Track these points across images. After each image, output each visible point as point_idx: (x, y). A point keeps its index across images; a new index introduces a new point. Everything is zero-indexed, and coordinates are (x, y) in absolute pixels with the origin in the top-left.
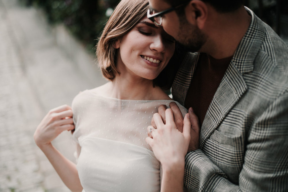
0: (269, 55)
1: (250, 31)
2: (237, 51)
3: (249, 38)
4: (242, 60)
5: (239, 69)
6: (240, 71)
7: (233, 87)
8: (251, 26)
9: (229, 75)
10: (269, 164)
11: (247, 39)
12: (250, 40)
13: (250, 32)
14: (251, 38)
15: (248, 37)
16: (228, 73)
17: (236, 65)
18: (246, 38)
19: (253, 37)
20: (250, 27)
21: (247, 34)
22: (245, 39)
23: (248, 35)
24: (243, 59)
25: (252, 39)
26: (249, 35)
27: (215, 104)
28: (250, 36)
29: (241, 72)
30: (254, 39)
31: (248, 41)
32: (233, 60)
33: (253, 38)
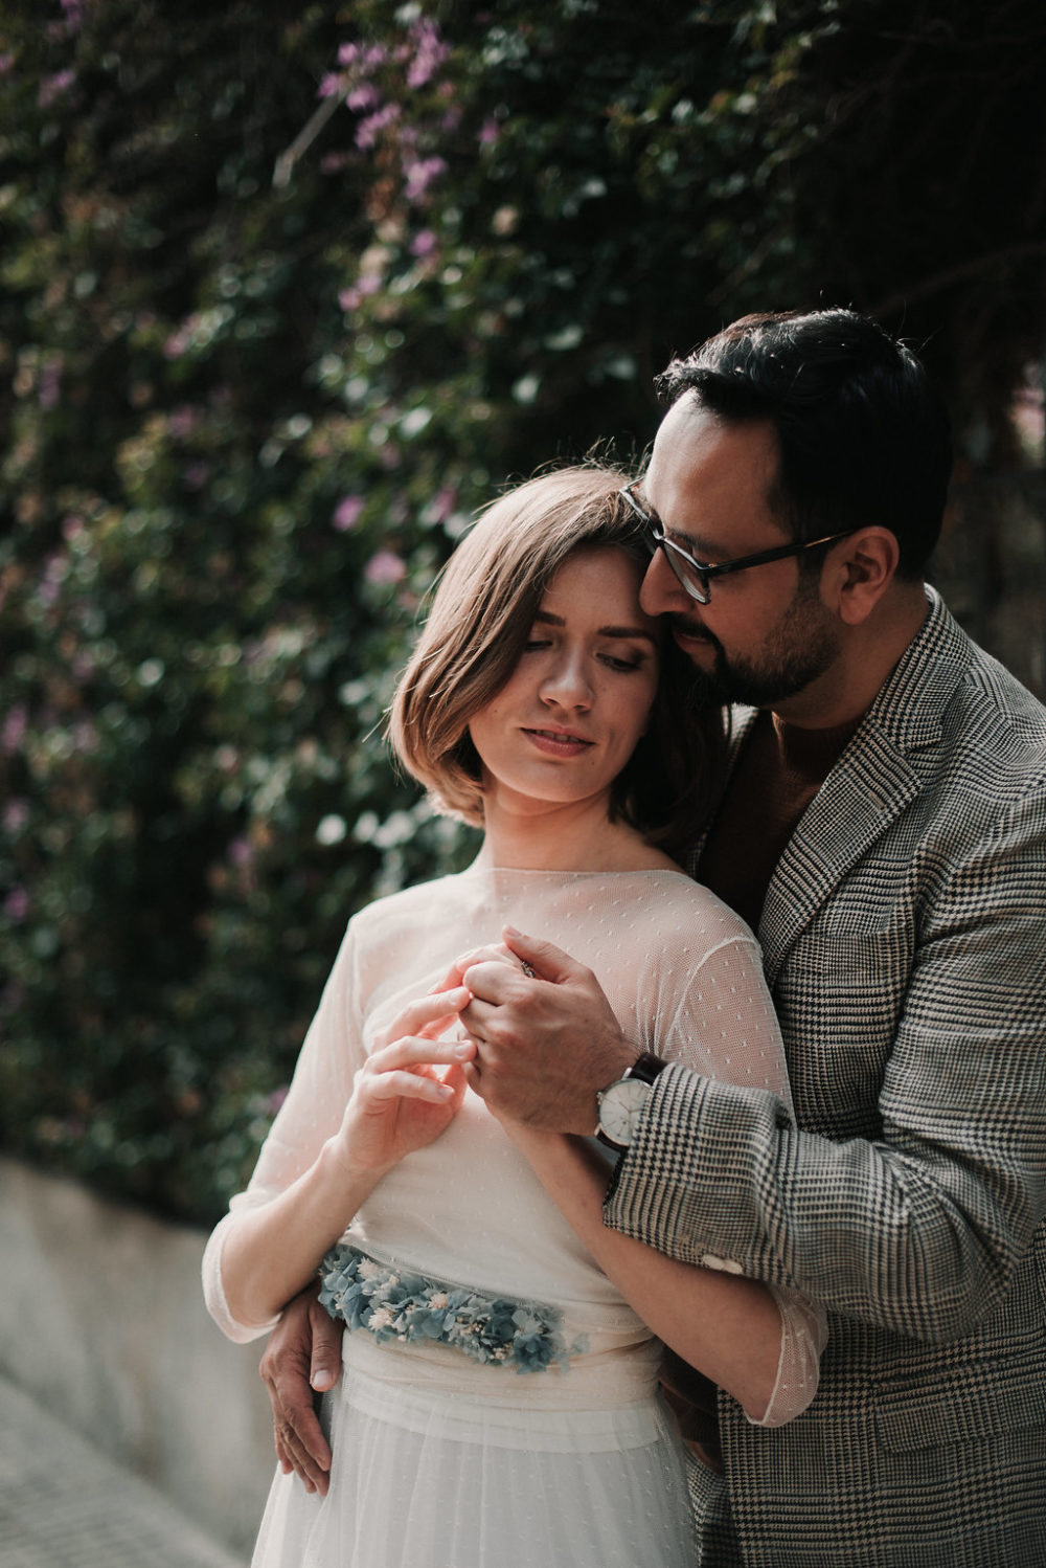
0: (986, 695)
1: (925, 636)
2: (887, 687)
3: (927, 652)
4: (903, 714)
5: (894, 739)
6: (898, 742)
7: (871, 794)
8: (933, 619)
9: (857, 758)
10: (987, 997)
11: (921, 653)
12: (930, 656)
13: (931, 635)
14: (932, 650)
15: (924, 647)
16: (853, 754)
17: (882, 726)
18: (919, 649)
19: (937, 649)
20: (928, 620)
21: (920, 638)
22: (913, 651)
23: (922, 642)
24: (908, 711)
25: (935, 655)
26: (928, 641)
27: (803, 853)
28: (930, 645)
29: (902, 746)
30: (942, 657)
31: (924, 657)
32: (873, 713)
33: (940, 653)
